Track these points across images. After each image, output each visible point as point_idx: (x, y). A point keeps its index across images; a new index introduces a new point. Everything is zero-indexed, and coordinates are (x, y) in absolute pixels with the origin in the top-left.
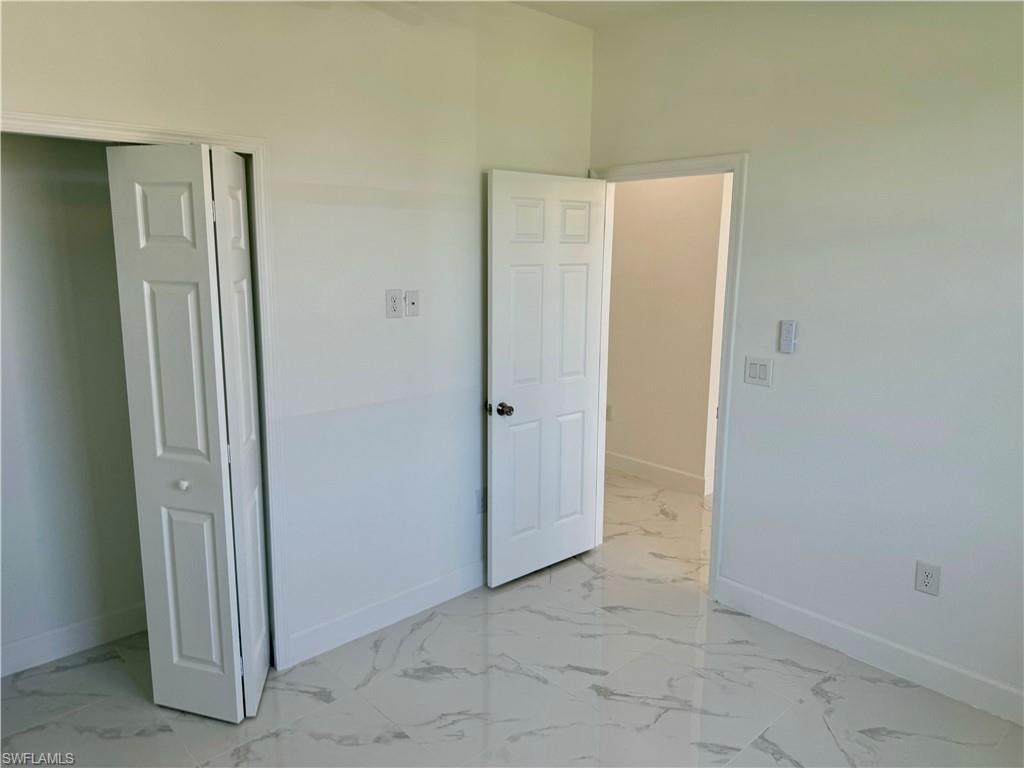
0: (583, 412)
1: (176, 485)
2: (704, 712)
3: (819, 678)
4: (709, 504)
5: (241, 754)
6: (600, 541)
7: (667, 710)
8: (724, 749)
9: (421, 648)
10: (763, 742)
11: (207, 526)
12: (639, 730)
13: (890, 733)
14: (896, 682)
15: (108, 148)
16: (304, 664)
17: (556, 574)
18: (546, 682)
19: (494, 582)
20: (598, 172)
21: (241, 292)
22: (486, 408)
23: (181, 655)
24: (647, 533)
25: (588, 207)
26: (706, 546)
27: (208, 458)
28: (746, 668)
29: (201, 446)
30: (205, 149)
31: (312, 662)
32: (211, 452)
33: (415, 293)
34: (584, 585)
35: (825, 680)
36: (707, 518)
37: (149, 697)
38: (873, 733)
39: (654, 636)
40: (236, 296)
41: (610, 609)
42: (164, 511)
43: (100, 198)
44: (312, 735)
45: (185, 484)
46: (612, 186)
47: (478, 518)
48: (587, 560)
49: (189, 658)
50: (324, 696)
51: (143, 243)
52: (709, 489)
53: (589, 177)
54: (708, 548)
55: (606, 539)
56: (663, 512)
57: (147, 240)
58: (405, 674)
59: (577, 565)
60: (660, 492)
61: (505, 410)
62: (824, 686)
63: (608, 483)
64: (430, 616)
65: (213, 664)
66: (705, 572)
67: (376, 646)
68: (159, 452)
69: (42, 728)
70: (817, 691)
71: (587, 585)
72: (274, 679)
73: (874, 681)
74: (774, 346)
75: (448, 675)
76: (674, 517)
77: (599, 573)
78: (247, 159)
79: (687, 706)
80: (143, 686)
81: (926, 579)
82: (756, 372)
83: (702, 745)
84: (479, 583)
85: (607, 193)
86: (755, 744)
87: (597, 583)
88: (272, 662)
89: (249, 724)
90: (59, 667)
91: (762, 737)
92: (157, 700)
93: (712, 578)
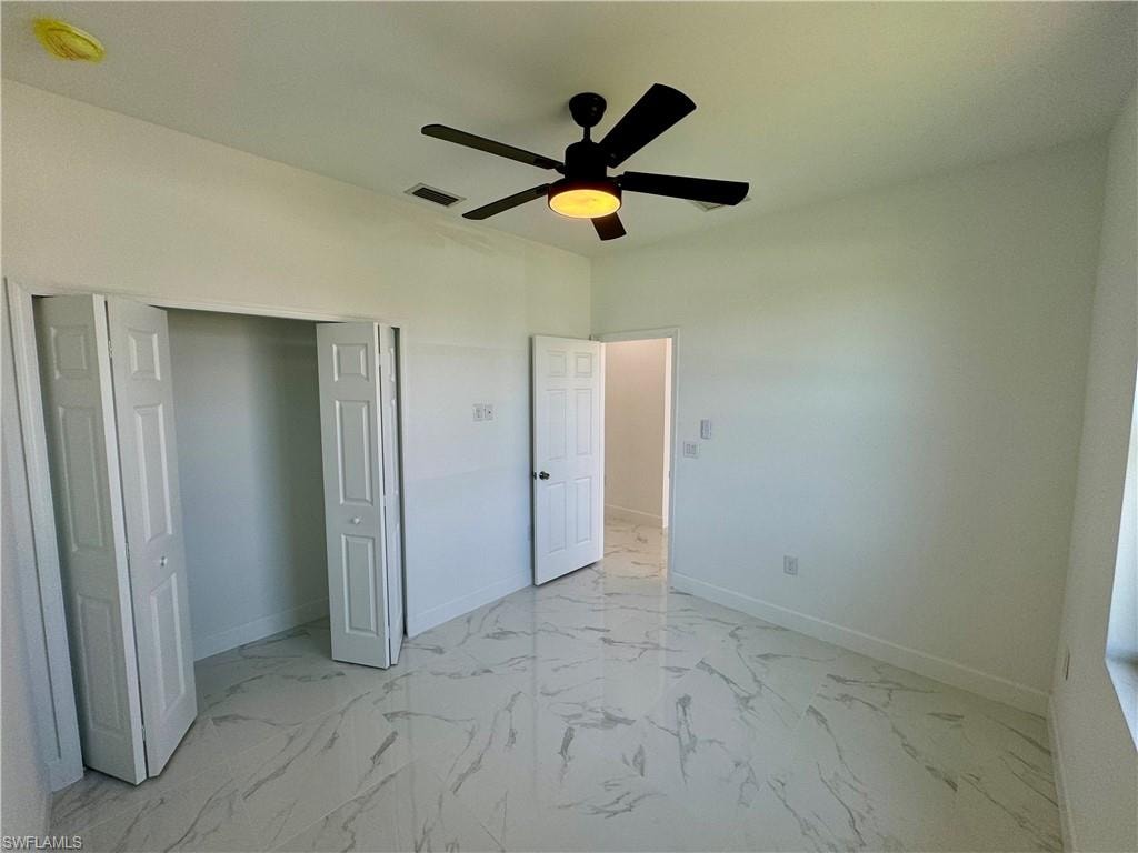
0: (591, 477)
1: (352, 521)
2: (667, 649)
3: (733, 628)
4: (666, 532)
5: (390, 686)
6: (602, 556)
7: (645, 649)
8: (679, 670)
9: (497, 621)
10: (702, 664)
11: (370, 546)
12: (630, 661)
13: (775, 656)
14: (777, 628)
15: (318, 326)
16: (424, 633)
17: (576, 576)
18: (573, 637)
19: (539, 582)
20: (595, 337)
21: (392, 405)
22: (533, 475)
23: (351, 627)
24: (630, 551)
25: (591, 356)
26: (665, 557)
27: (372, 503)
28: (692, 624)
29: (368, 497)
30: (376, 325)
31: (430, 632)
32: (374, 501)
33: (490, 406)
34: (594, 582)
35: (738, 628)
36: (665, 541)
37: (330, 656)
38: (765, 657)
39: (636, 608)
40: (390, 409)
41: (610, 595)
42: (343, 537)
43: (312, 353)
44: (432, 673)
45: (357, 520)
46: (603, 344)
47: (528, 543)
48: (595, 568)
49: (357, 629)
50: (440, 651)
51: (336, 378)
52: (666, 525)
53: (590, 339)
54: (666, 557)
55: (605, 555)
56: (640, 539)
57: (339, 376)
58: (488, 636)
59: (588, 571)
60: (637, 527)
61: (544, 476)
62: (737, 632)
63: (606, 524)
64: (501, 602)
65: (372, 632)
66: (665, 571)
67: (469, 621)
68: (342, 501)
69: (261, 677)
70: (733, 635)
71: (596, 582)
72: (408, 642)
73: (765, 628)
74: (699, 435)
75: (514, 636)
76: (646, 541)
77: (603, 575)
78: (396, 331)
79: (657, 647)
80: (327, 651)
81: (791, 566)
82: (691, 450)
83: (667, 668)
84: (530, 583)
85: (600, 350)
86: (697, 666)
87: (601, 580)
88: (405, 632)
89: (392, 669)
90: (269, 641)
91: (702, 662)
92: (334, 658)
93: (669, 574)
